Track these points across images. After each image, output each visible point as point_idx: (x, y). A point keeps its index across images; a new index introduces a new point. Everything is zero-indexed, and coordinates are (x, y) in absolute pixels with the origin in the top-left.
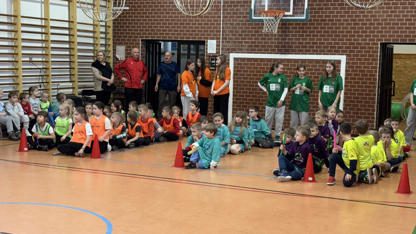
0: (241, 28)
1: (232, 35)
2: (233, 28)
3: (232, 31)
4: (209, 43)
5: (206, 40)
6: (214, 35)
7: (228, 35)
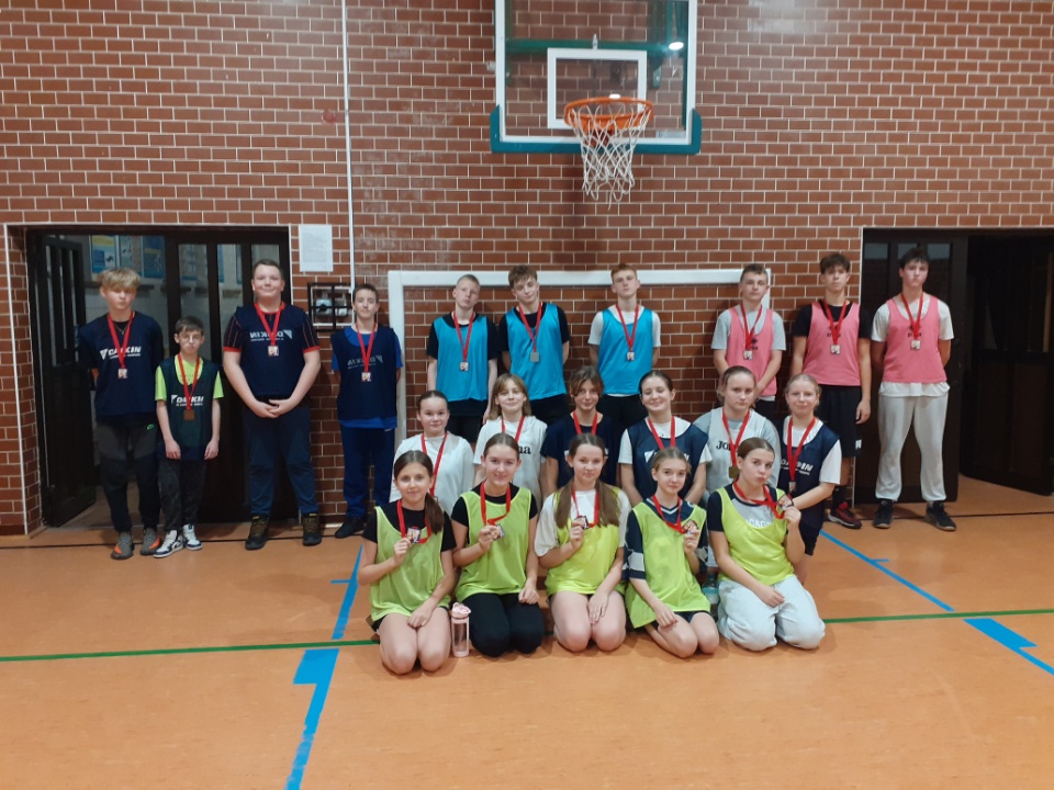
0: (424, 183)
1: (392, 207)
2: (392, 182)
3: (388, 195)
4: (304, 233)
5: (290, 225)
6: (320, 206)
7: (378, 208)
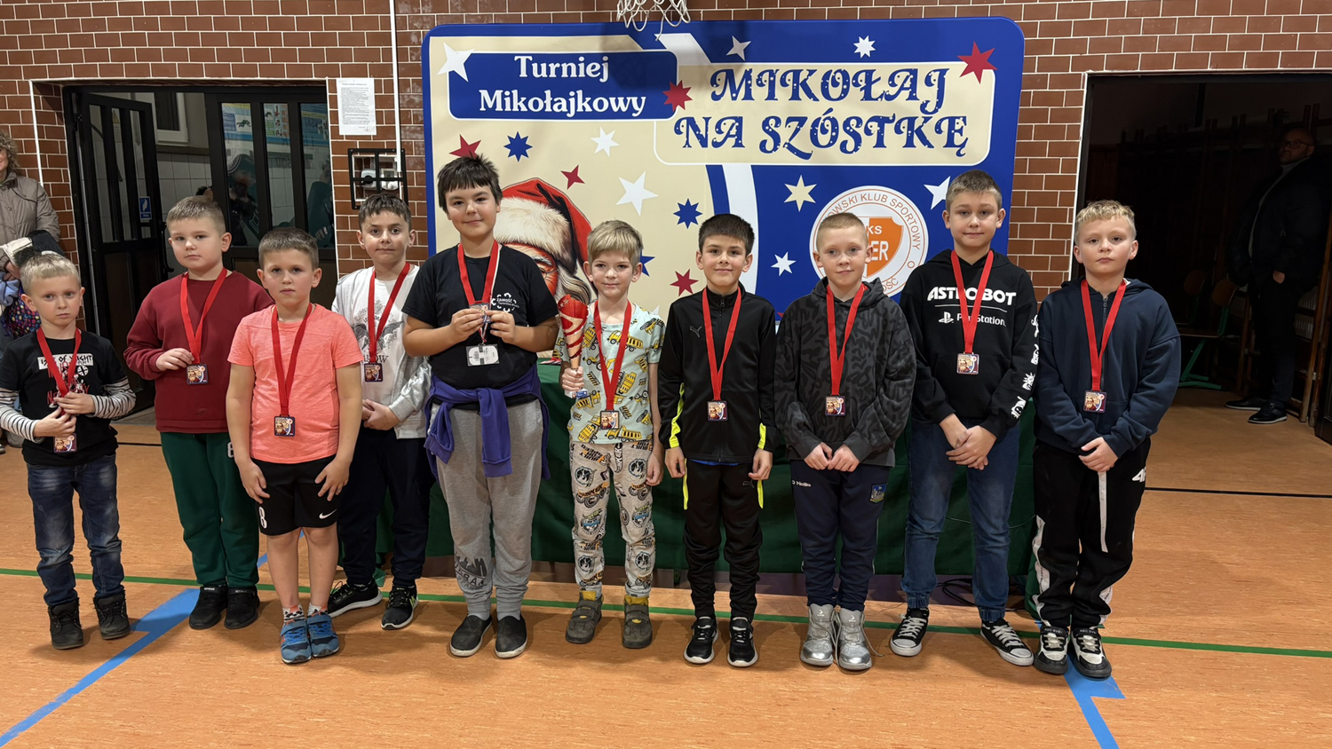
2: (443, 22)
4: (343, 89)
5: (327, 79)
